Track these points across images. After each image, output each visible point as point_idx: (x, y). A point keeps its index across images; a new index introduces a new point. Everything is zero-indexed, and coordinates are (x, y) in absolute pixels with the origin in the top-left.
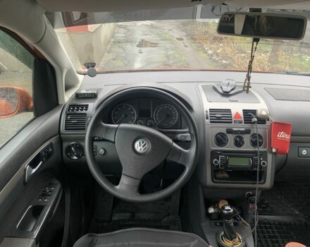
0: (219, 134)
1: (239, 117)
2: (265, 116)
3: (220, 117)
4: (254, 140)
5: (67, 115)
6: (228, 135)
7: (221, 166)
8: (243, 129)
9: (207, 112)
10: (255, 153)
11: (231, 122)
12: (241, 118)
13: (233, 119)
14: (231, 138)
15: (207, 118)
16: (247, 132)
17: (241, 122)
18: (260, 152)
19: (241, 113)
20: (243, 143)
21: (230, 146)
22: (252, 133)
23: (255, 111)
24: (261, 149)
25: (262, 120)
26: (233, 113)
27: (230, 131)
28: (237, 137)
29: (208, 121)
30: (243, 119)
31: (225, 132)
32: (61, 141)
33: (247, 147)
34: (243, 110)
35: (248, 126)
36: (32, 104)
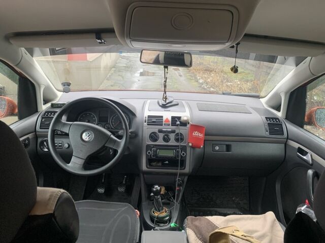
0: (152, 133)
1: (168, 121)
2: (186, 120)
3: (155, 121)
4: (177, 137)
5: (42, 118)
6: (159, 134)
7: (153, 156)
8: (170, 130)
9: (146, 117)
10: (178, 146)
11: (162, 125)
12: (169, 122)
13: (164, 123)
14: (161, 135)
15: (145, 122)
16: (173, 132)
17: (169, 125)
18: (181, 146)
19: (170, 119)
20: (170, 139)
21: (160, 142)
22: (176, 133)
23: (180, 117)
24: (182, 144)
25: (184, 124)
26: (164, 118)
27: (160, 131)
28: (166, 135)
29: (146, 124)
30: (170, 123)
31: (157, 131)
32: (36, 137)
33: (172, 142)
34: (172, 117)
35: (174, 127)
36: (17, 111)
